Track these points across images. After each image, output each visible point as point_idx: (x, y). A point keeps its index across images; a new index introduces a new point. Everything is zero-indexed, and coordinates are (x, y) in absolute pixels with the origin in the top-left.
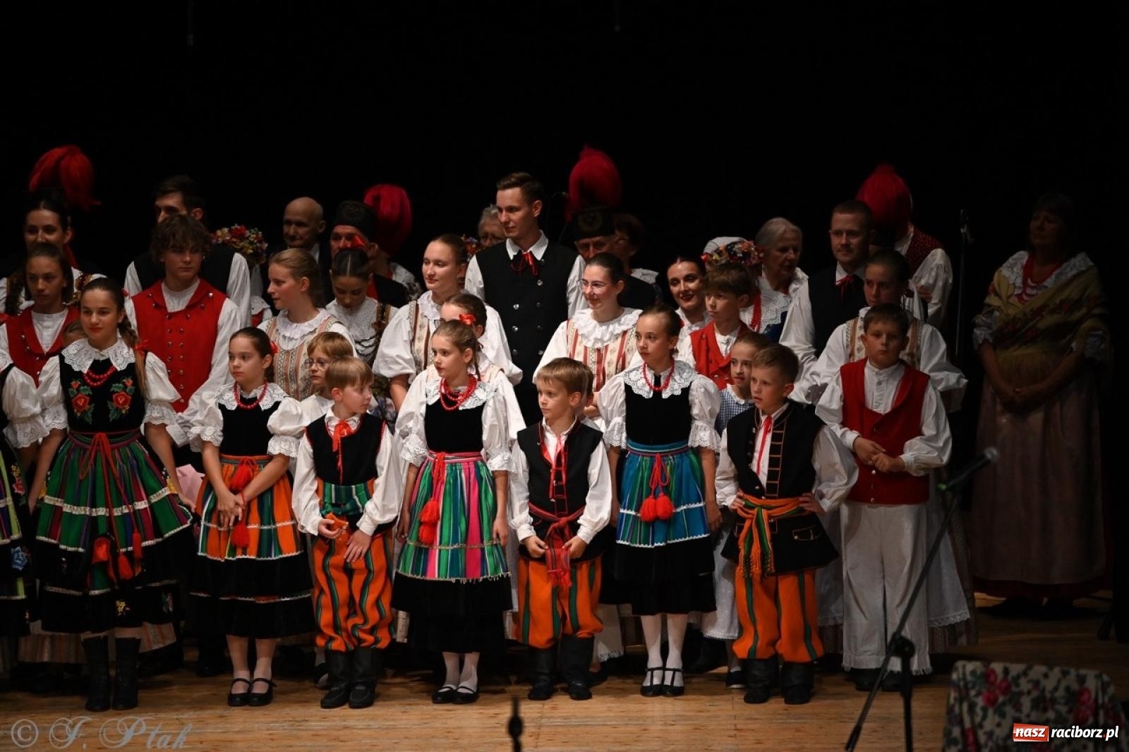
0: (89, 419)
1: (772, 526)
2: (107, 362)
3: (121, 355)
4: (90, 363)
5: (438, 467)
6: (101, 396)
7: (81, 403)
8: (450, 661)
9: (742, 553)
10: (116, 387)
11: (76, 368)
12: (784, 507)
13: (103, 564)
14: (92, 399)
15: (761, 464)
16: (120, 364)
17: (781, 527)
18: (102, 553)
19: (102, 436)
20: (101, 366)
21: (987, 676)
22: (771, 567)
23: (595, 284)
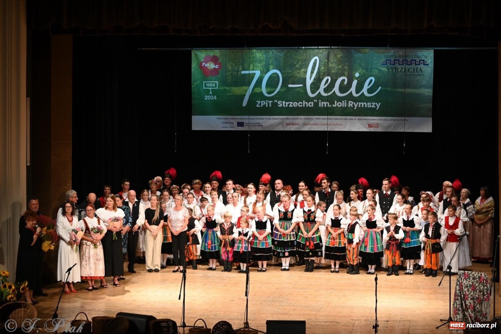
0: (307, 220)
1: (432, 245)
2: (311, 210)
3: (313, 209)
4: (308, 210)
5: (368, 232)
6: (309, 216)
7: (306, 217)
8: (369, 266)
9: (426, 249)
10: (312, 214)
11: (305, 211)
12: (434, 241)
13: (308, 246)
14: (308, 216)
15: (430, 233)
16: (313, 211)
17: (433, 245)
18: (308, 244)
19: (309, 223)
20: (309, 211)
21: (464, 273)
22: (431, 252)
23: (399, 199)
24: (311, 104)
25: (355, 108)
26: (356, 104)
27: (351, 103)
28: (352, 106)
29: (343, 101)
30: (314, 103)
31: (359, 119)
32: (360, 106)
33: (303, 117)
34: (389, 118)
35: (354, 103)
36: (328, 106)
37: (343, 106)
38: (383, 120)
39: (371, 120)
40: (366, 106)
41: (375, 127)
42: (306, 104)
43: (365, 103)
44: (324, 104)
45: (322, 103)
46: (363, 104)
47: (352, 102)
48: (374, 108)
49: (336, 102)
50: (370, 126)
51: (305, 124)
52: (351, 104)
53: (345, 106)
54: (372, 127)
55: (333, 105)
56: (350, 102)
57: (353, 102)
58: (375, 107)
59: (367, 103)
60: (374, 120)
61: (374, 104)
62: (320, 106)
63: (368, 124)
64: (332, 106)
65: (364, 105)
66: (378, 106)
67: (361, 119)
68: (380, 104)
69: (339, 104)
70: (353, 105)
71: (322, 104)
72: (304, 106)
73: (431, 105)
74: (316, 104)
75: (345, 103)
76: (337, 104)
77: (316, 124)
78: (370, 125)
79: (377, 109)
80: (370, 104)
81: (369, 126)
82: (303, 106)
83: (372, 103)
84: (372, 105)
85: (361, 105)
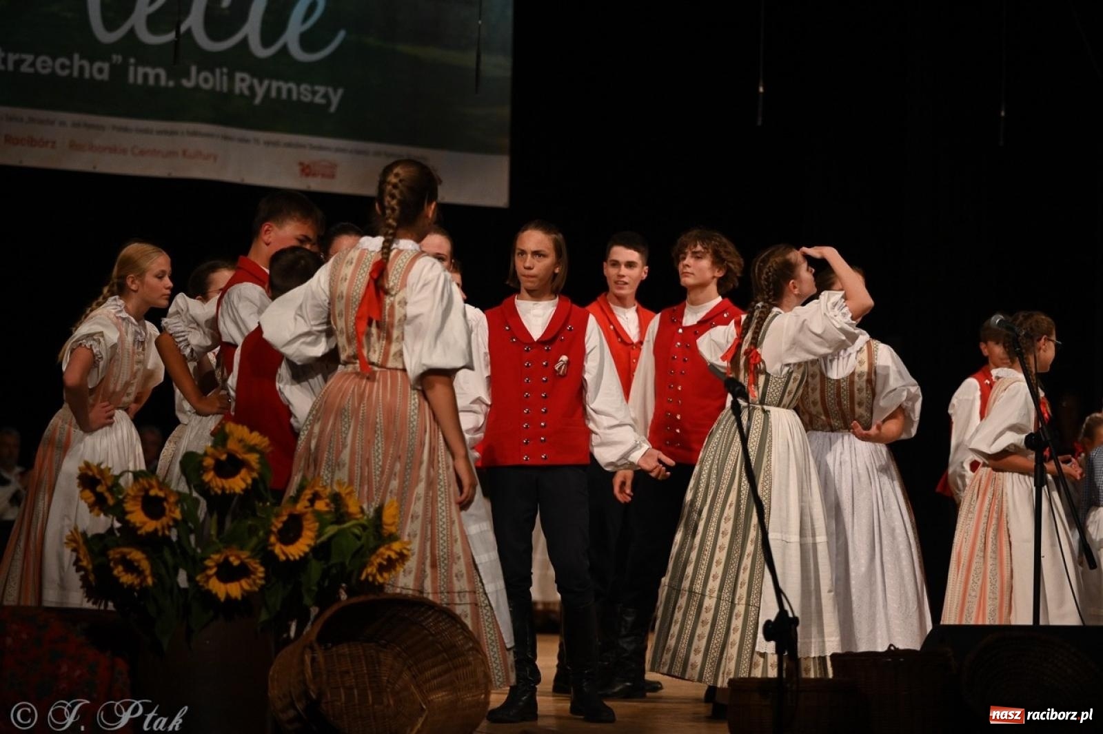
24: (101, 71)
25: (258, 101)
26: (261, 83)
27: (243, 80)
28: (246, 92)
29: (218, 71)
30: (113, 68)
31: (268, 143)
32: (273, 94)
33: (69, 117)
34: (372, 146)
35: (256, 82)
36: (163, 82)
37: (218, 88)
38: (351, 152)
39: (313, 147)
40: (295, 96)
41: (323, 175)
42: (81, 68)
43: (292, 85)
44: (146, 76)
45: (141, 70)
46: (285, 86)
47: (246, 76)
48: (318, 105)
49: (194, 69)
50: (307, 171)
51: (74, 146)
52: (242, 82)
53: (225, 89)
54: (314, 175)
55: (185, 82)
56: (238, 75)
57: (253, 75)
58: (323, 101)
59: (298, 85)
60: (320, 148)
61: (321, 89)
62: (131, 79)
63: (301, 164)
64: (179, 86)
65: (290, 91)
66: (335, 100)
67: (276, 144)
68: (340, 92)
69: (206, 80)
70: (251, 88)
71: (138, 74)
72: (76, 74)
73: (505, 112)
74: (119, 72)
75: (225, 78)
76: (196, 79)
77: (113, 150)
78: (308, 166)
79: (333, 109)
80: (309, 88)
81: (303, 170)
82: (71, 74)
83: (317, 88)
84: (314, 93)
85: (279, 90)
